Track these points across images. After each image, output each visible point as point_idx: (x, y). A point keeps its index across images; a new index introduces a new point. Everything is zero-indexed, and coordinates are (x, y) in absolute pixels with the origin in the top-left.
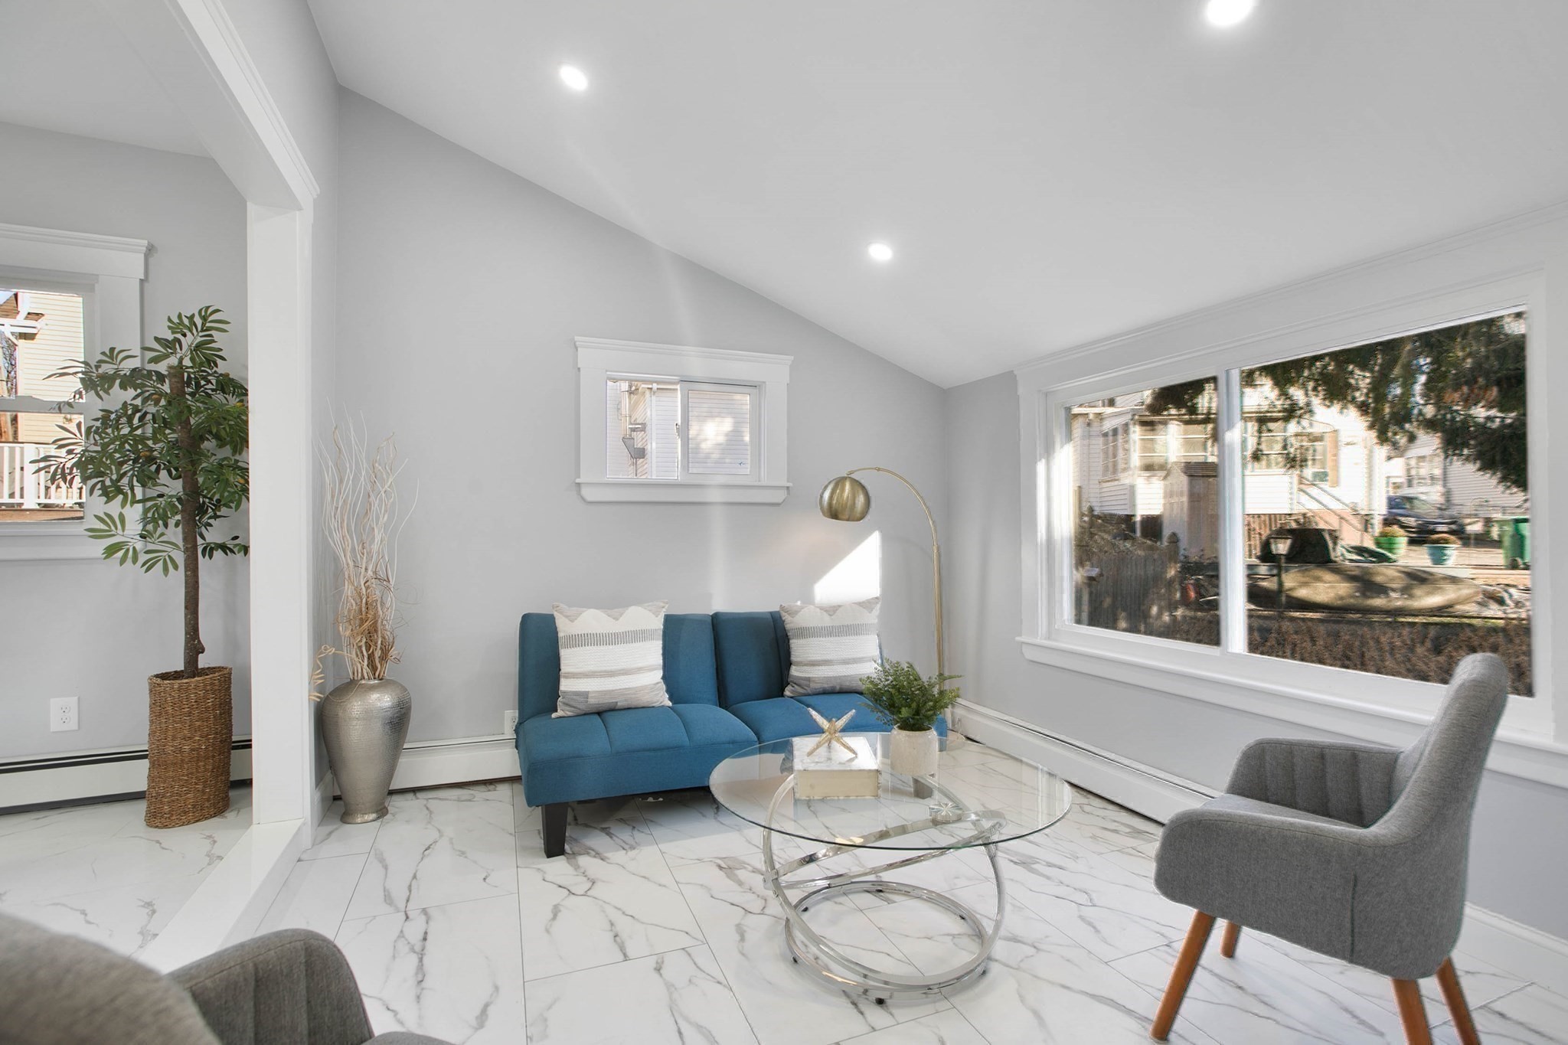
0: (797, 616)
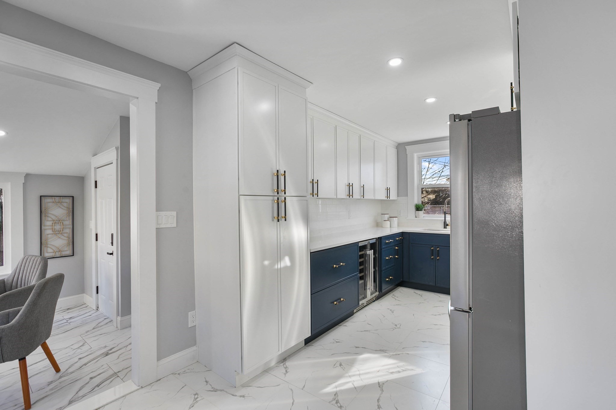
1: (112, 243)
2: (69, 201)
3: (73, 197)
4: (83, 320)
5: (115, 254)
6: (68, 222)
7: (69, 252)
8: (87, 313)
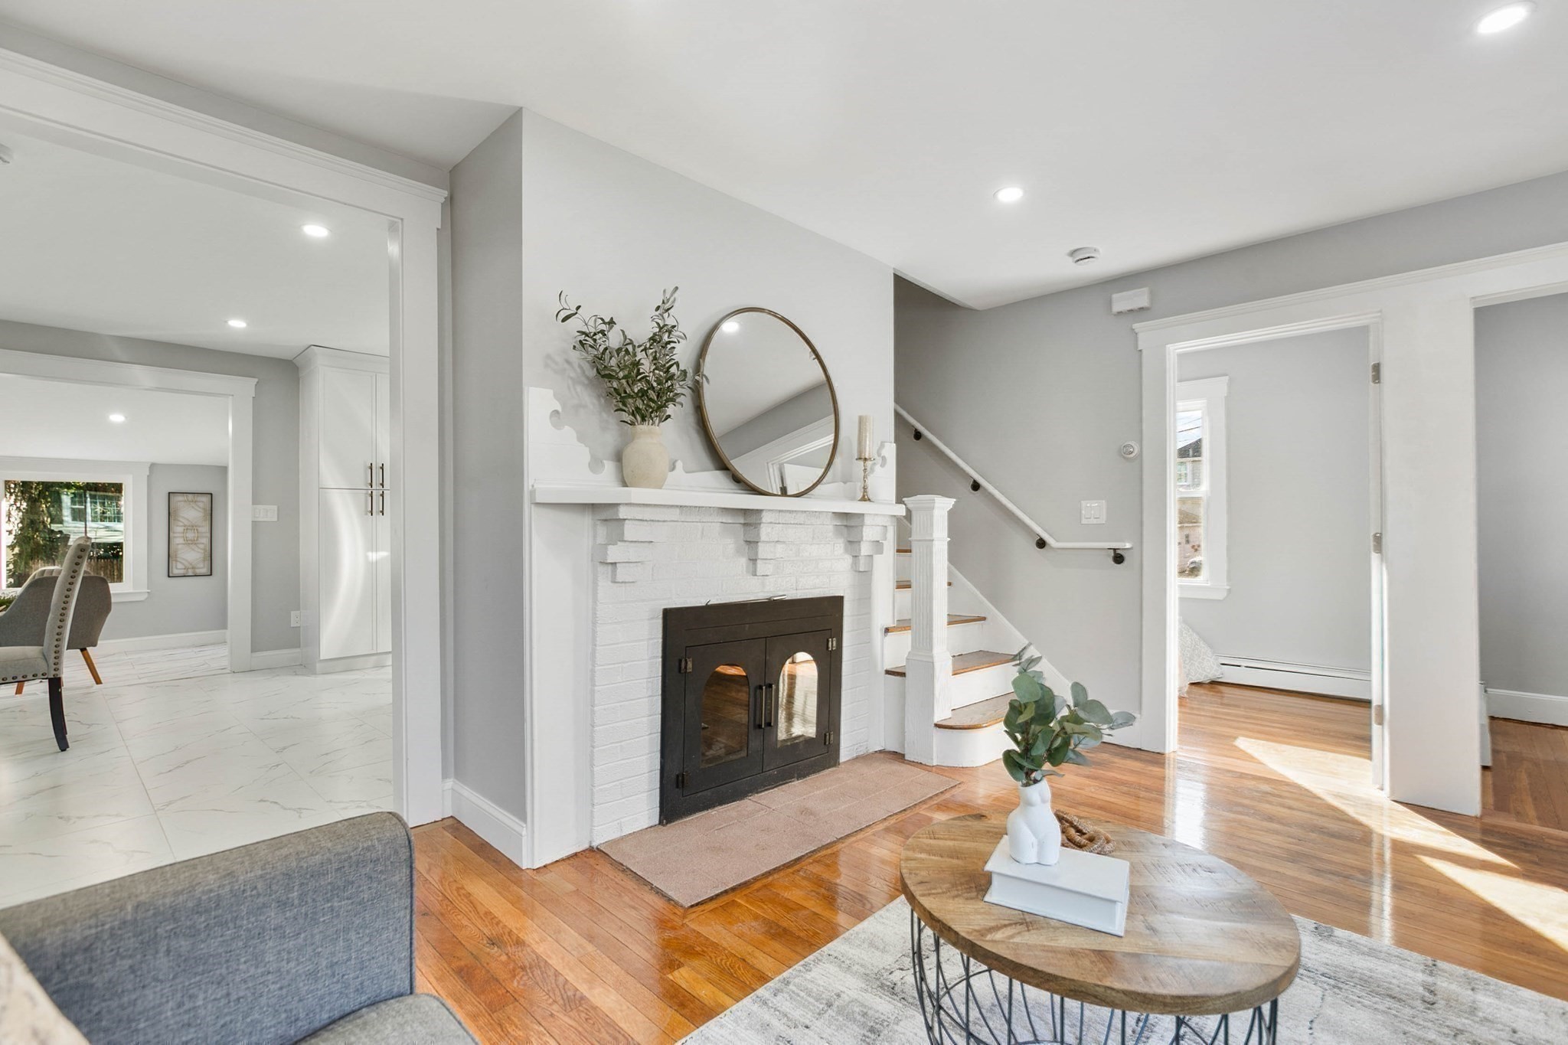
2: (206, 499)
3: (212, 494)
6: (206, 529)
7: (205, 571)
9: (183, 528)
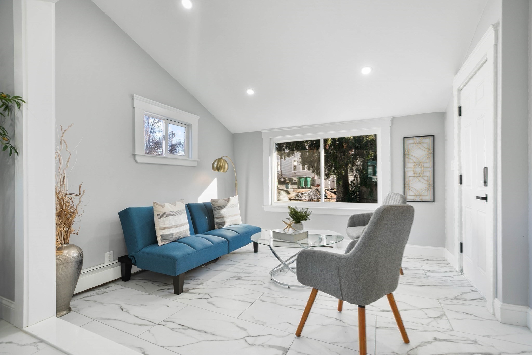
0: (218, 203)
1: (485, 182)
2: (428, 141)
3: (433, 136)
4: (442, 280)
5: (490, 198)
6: (429, 165)
7: (429, 197)
8: (447, 272)
9: (413, 164)
